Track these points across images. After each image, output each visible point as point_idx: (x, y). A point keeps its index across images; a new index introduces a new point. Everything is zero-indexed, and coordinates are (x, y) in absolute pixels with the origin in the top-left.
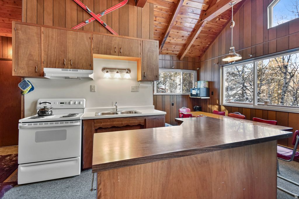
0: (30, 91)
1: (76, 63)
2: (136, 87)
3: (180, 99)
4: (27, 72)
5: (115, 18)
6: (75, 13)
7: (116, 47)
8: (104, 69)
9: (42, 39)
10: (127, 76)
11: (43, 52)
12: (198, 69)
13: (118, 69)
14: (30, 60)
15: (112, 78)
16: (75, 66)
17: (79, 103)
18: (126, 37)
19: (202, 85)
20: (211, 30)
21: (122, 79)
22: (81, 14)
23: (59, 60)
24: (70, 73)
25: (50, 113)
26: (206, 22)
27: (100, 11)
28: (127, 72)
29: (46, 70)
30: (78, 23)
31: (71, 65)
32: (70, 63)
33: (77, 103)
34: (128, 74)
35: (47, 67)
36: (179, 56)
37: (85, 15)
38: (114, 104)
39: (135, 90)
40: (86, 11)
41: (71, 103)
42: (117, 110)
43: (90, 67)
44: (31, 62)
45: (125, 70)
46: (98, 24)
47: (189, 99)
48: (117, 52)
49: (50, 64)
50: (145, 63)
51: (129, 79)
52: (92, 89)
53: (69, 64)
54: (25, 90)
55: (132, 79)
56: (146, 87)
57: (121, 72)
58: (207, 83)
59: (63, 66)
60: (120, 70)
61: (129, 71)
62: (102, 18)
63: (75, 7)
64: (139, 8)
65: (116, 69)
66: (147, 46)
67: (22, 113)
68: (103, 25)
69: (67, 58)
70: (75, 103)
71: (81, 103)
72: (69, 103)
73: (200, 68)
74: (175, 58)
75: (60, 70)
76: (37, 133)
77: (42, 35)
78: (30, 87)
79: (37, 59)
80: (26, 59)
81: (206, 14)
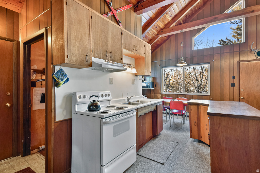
0: (65, 83)
4: (79, 60)
5: (124, 18)
7: (134, 45)
16: (113, 59)
19: (150, 80)
20: (158, 42)
23: (103, 50)
26: (160, 36)
27: (115, 7)
28: (134, 68)
37: (106, 7)
43: (121, 61)
46: (114, 19)
48: (135, 50)
49: (97, 53)
52: (111, 81)
54: (62, 82)
58: (152, 78)
59: (105, 57)
64: (136, 15)
66: (147, 48)
67: (53, 111)
68: (118, 22)
69: (108, 50)
76: (114, 127)
77: (91, 20)
78: (67, 78)
81: (162, 32)
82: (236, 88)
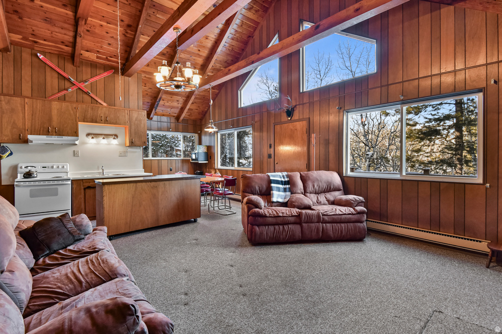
0: (8, 156)
1: (61, 131)
2: (124, 152)
3: (180, 164)
4: (11, 139)
5: (100, 86)
6: (56, 81)
7: (102, 115)
8: (88, 135)
9: (26, 109)
10: (115, 142)
11: (27, 120)
12: (199, 132)
13: (104, 135)
14: (14, 128)
15: (98, 144)
16: (60, 133)
17: (63, 167)
18: (113, 107)
19: (201, 150)
21: (109, 144)
22: (62, 82)
23: (44, 128)
24: (54, 139)
25: (35, 176)
26: (197, 92)
27: (84, 79)
28: (114, 138)
29: (30, 137)
30: (59, 91)
31: (56, 132)
32: (54, 130)
33: (60, 167)
34: (115, 140)
35: (31, 134)
36: (177, 118)
37: (67, 84)
38: (101, 167)
39: (123, 155)
40: (69, 80)
41: (55, 167)
42: (103, 173)
43: (76, 134)
44: (15, 130)
45: (112, 135)
46: (81, 92)
47: (189, 164)
48: (103, 121)
49: (34, 131)
50: (133, 131)
51: (116, 145)
52: (75, 154)
53: (54, 132)
54: (4, 155)
55: (120, 145)
56: (135, 152)
57: (107, 138)
58: (206, 148)
59: (47, 133)
60: (106, 136)
61: (116, 136)
62: (85, 86)
63: (56, 75)
64: (127, 78)
65: (102, 135)
66: (135, 115)
68: (87, 93)
69: (52, 126)
70: (58, 167)
71: (65, 167)
72: (52, 167)
73: (201, 132)
74: (173, 120)
75: (44, 137)
76: (31, 190)
77: (26, 106)
78: (9, 152)
79: (21, 127)
80: (10, 128)
82: (272, 159)
